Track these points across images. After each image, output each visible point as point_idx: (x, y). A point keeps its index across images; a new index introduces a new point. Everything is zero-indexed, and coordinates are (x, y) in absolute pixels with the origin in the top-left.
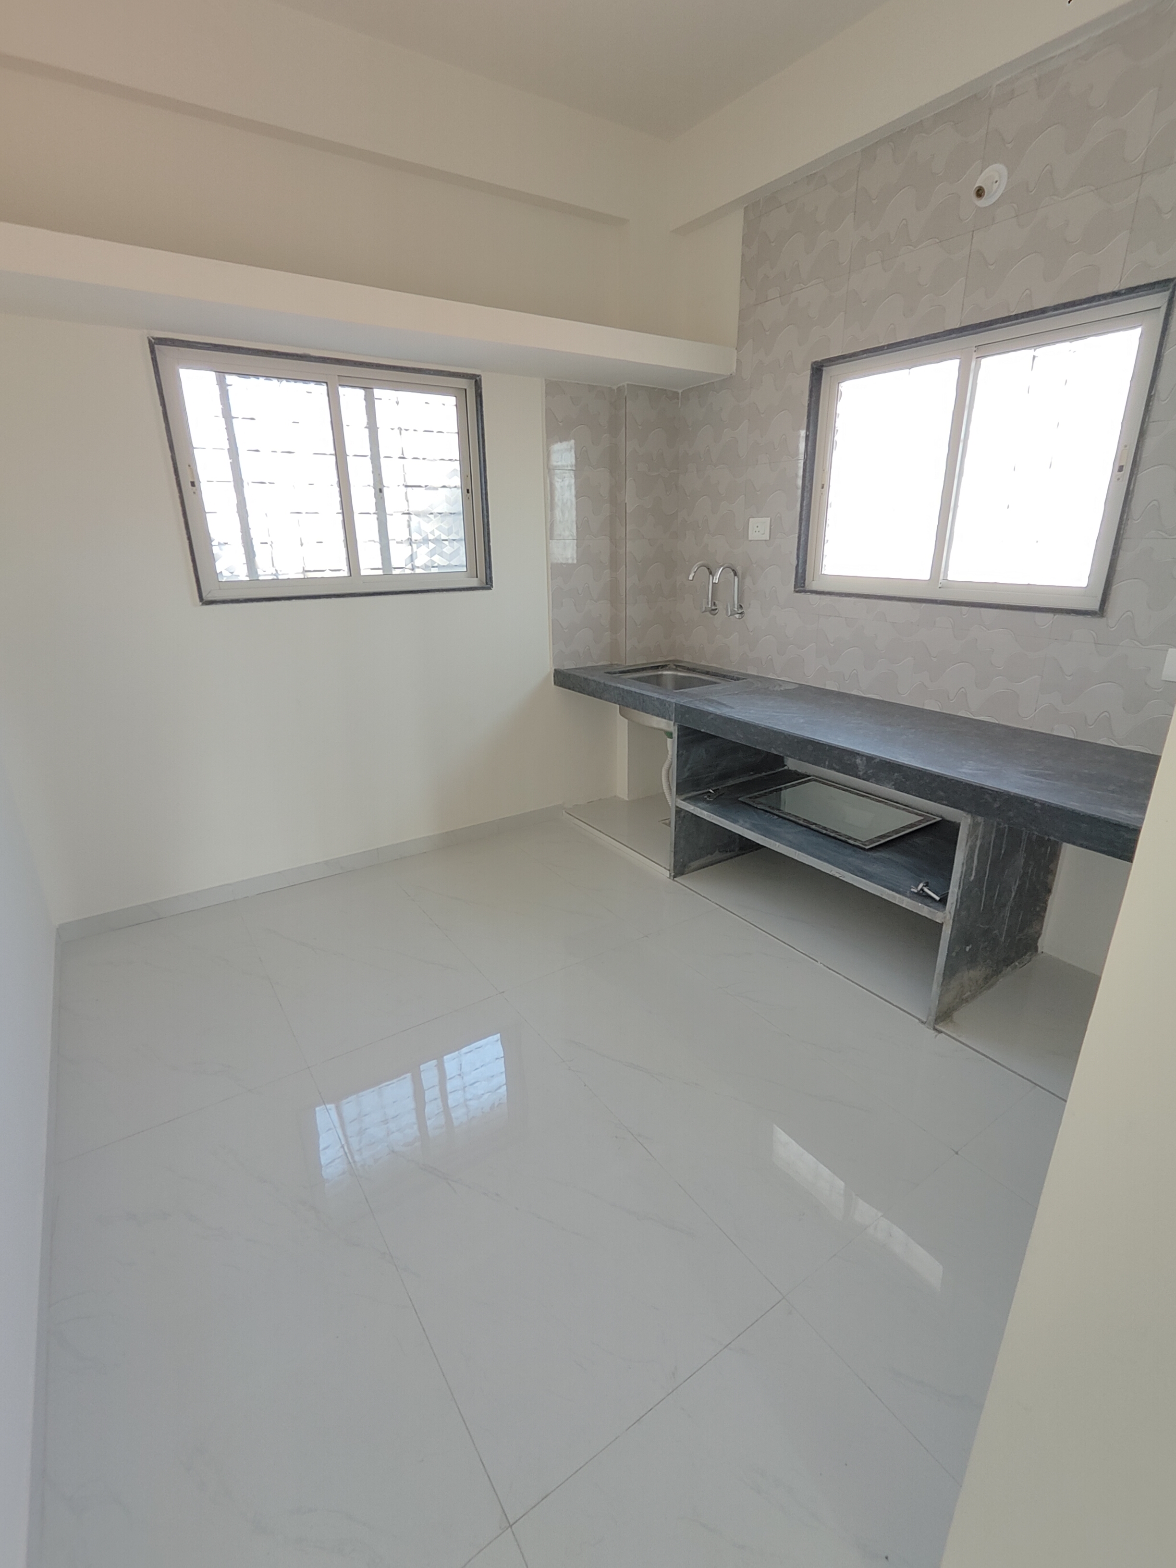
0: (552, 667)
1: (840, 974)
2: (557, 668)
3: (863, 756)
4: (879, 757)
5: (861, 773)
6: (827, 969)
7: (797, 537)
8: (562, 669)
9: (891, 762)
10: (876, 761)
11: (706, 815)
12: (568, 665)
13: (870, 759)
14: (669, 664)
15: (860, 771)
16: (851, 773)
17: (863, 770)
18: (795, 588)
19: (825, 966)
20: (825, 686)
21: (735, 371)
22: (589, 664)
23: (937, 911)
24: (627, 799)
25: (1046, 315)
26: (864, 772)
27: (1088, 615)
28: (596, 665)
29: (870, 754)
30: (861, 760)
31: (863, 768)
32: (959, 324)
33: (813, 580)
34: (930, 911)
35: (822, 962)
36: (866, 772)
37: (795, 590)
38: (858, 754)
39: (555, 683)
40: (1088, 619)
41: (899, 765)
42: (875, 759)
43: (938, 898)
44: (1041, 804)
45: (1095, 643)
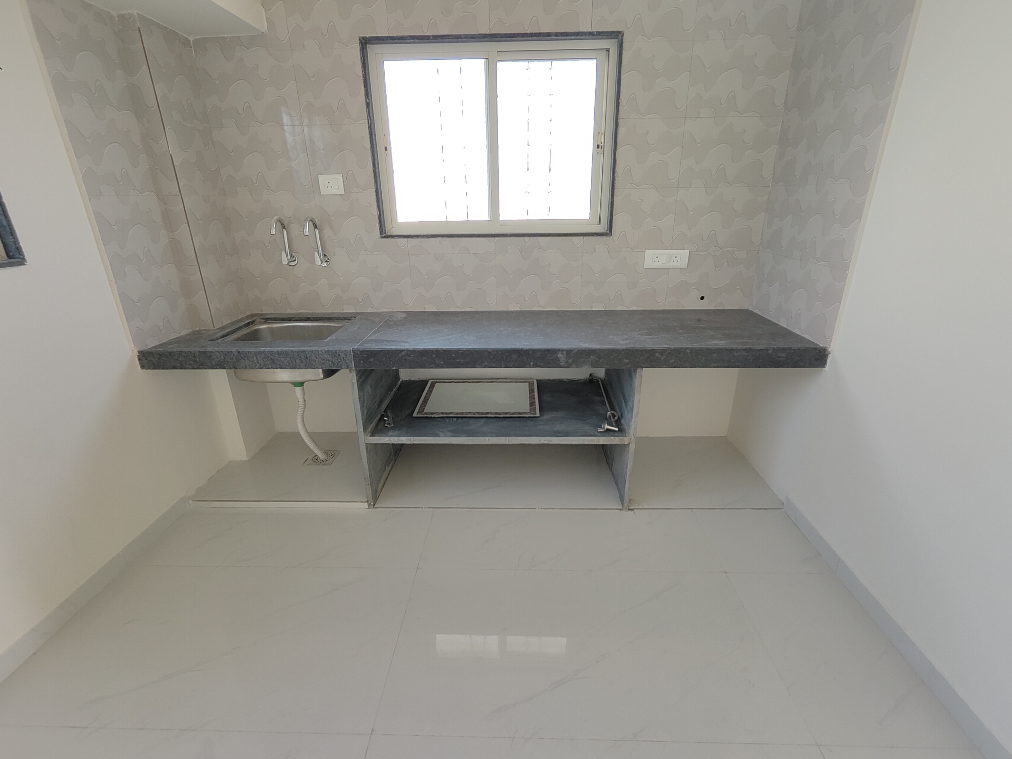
0: (134, 349)
1: (555, 509)
2: (138, 349)
3: (563, 350)
4: (576, 348)
5: (563, 364)
6: (545, 510)
7: (374, 191)
8: (146, 348)
9: (587, 349)
10: (575, 351)
11: (405, 441)
12: (151, 343)
13: (569, 352)
14: (256, 319)
15: (562, 362)
16: (554, 366)
17: (564, 361)
18: (381, 234)
19: (542, 509)
20: (425, 310)
21: (267, 30)
22: (173, 336)
23: (624, 437)
24: (247, 459)
25: (550, 38)
26: (565, 362)
27: (604, 235)
28: (179, 335)
29: (569, 348)
30: (562, 354)
31: (564, 359)
32: (489, 31)
33: (392, 227)
34: (620, 439)
35: (539, 507)
36: (567, 361)
37: (381, 236)
38: (559, 350)
39: (143, 367)
40: (604, 238)
41: (593, 350)
42: (574, 350)
43: (617, 429)
44: (691, 350)
45: (609, 252)
